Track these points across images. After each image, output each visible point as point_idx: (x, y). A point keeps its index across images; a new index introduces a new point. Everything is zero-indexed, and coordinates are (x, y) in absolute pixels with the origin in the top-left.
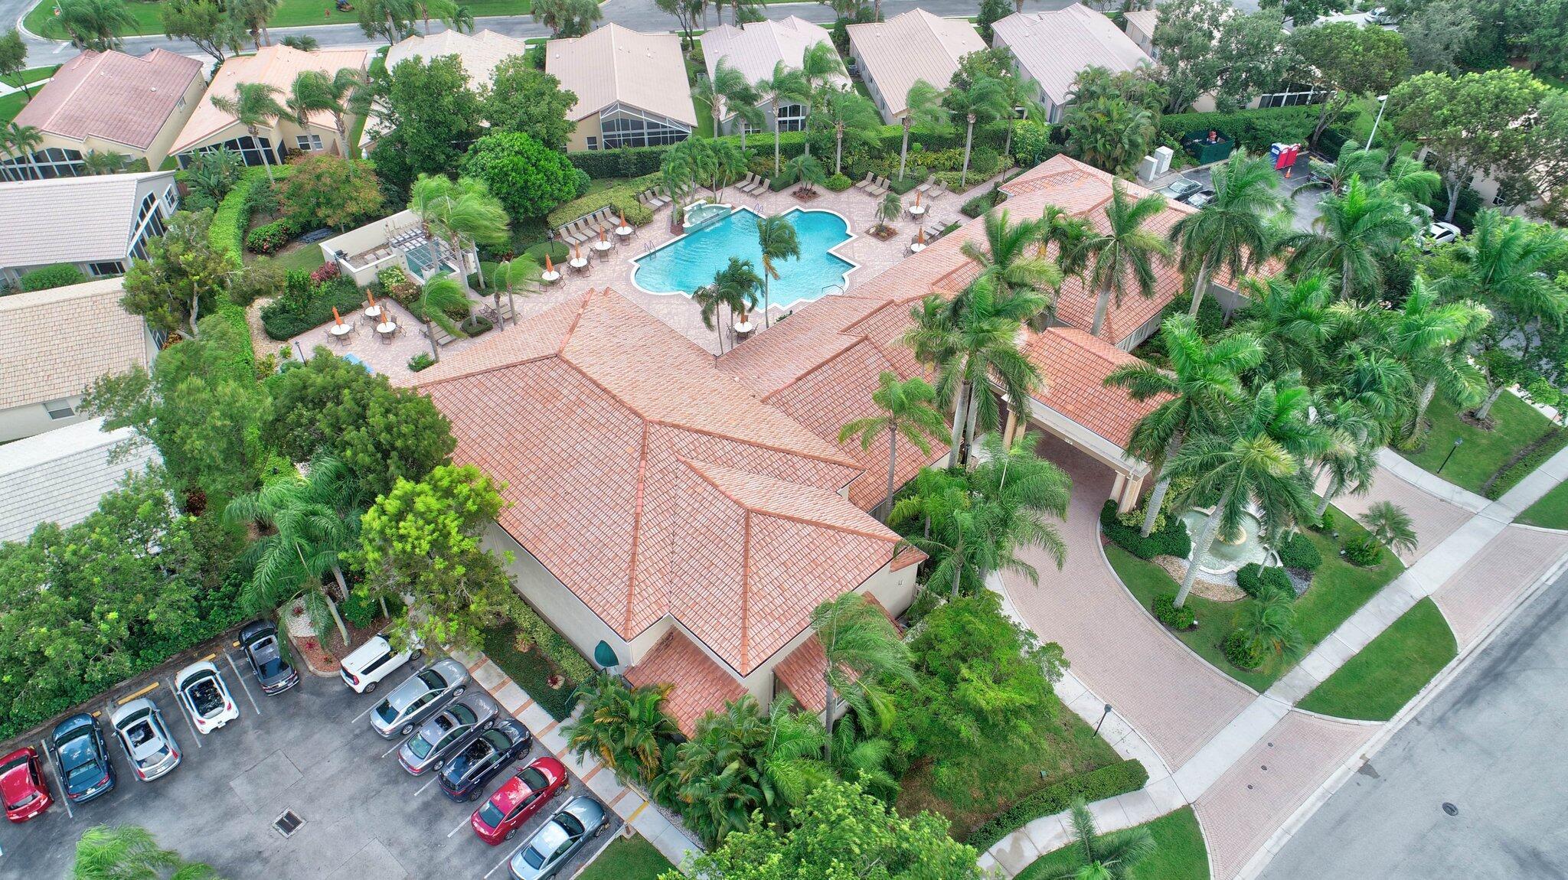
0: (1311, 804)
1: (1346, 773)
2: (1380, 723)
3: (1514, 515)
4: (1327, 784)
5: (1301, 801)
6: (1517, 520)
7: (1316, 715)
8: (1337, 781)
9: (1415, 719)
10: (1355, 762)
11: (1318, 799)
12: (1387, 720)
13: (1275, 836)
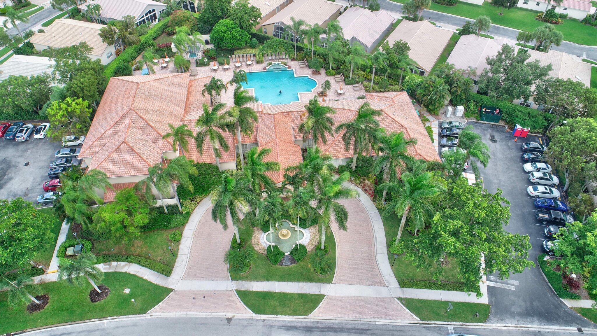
0: (202, 314)
1: (223, 316)
2: (252, 313)
3: (401, 296)
4: (213, 314)
5: (201, 311)
6: (400, 299)
7: (237, 297)
8: (217, 315)
9: (264, 320)
10: (230, 315)
11: (206, 315)
12: (256, 314)
13: (182, 313)
